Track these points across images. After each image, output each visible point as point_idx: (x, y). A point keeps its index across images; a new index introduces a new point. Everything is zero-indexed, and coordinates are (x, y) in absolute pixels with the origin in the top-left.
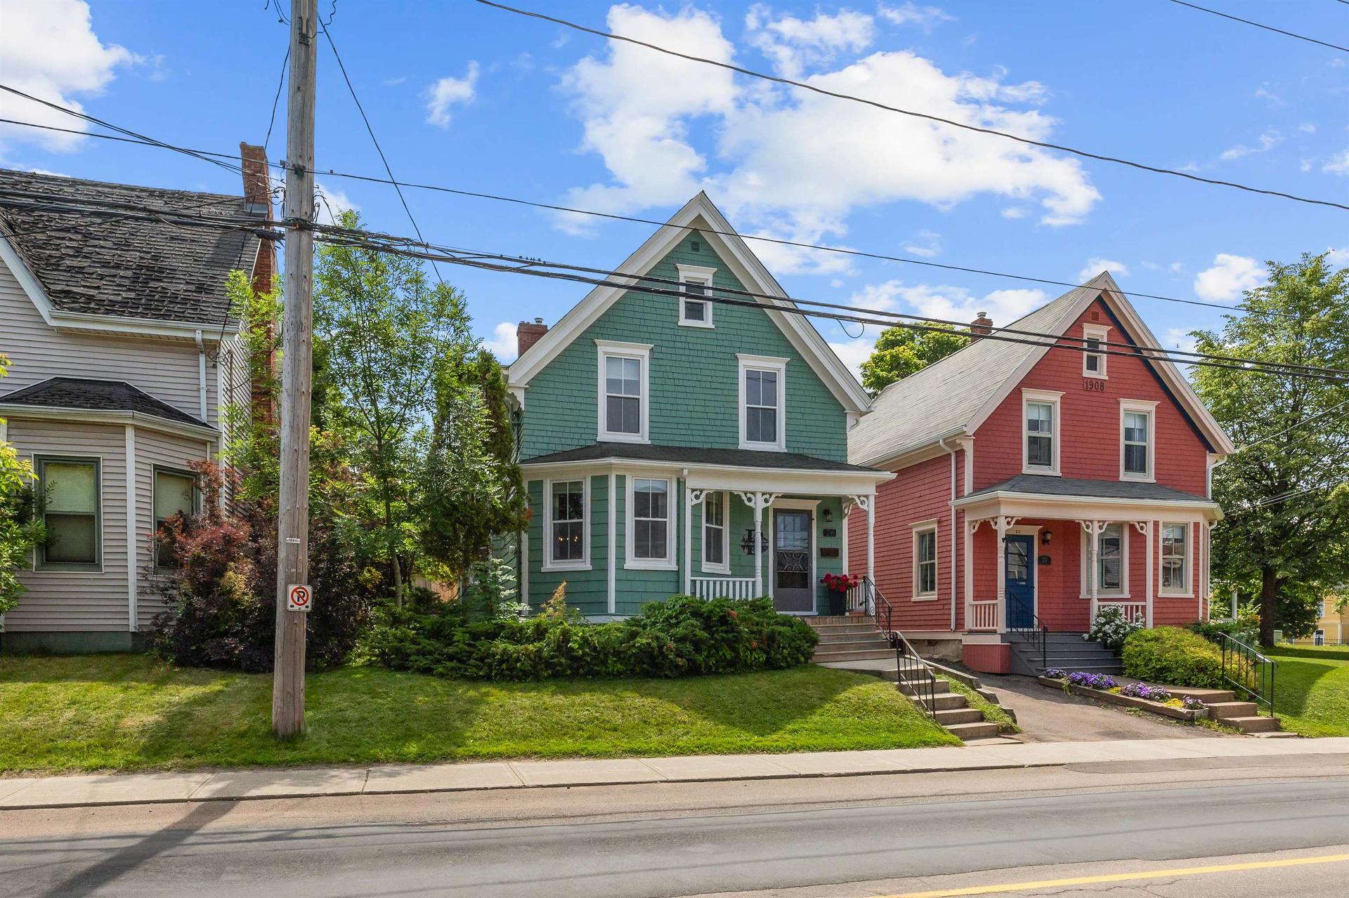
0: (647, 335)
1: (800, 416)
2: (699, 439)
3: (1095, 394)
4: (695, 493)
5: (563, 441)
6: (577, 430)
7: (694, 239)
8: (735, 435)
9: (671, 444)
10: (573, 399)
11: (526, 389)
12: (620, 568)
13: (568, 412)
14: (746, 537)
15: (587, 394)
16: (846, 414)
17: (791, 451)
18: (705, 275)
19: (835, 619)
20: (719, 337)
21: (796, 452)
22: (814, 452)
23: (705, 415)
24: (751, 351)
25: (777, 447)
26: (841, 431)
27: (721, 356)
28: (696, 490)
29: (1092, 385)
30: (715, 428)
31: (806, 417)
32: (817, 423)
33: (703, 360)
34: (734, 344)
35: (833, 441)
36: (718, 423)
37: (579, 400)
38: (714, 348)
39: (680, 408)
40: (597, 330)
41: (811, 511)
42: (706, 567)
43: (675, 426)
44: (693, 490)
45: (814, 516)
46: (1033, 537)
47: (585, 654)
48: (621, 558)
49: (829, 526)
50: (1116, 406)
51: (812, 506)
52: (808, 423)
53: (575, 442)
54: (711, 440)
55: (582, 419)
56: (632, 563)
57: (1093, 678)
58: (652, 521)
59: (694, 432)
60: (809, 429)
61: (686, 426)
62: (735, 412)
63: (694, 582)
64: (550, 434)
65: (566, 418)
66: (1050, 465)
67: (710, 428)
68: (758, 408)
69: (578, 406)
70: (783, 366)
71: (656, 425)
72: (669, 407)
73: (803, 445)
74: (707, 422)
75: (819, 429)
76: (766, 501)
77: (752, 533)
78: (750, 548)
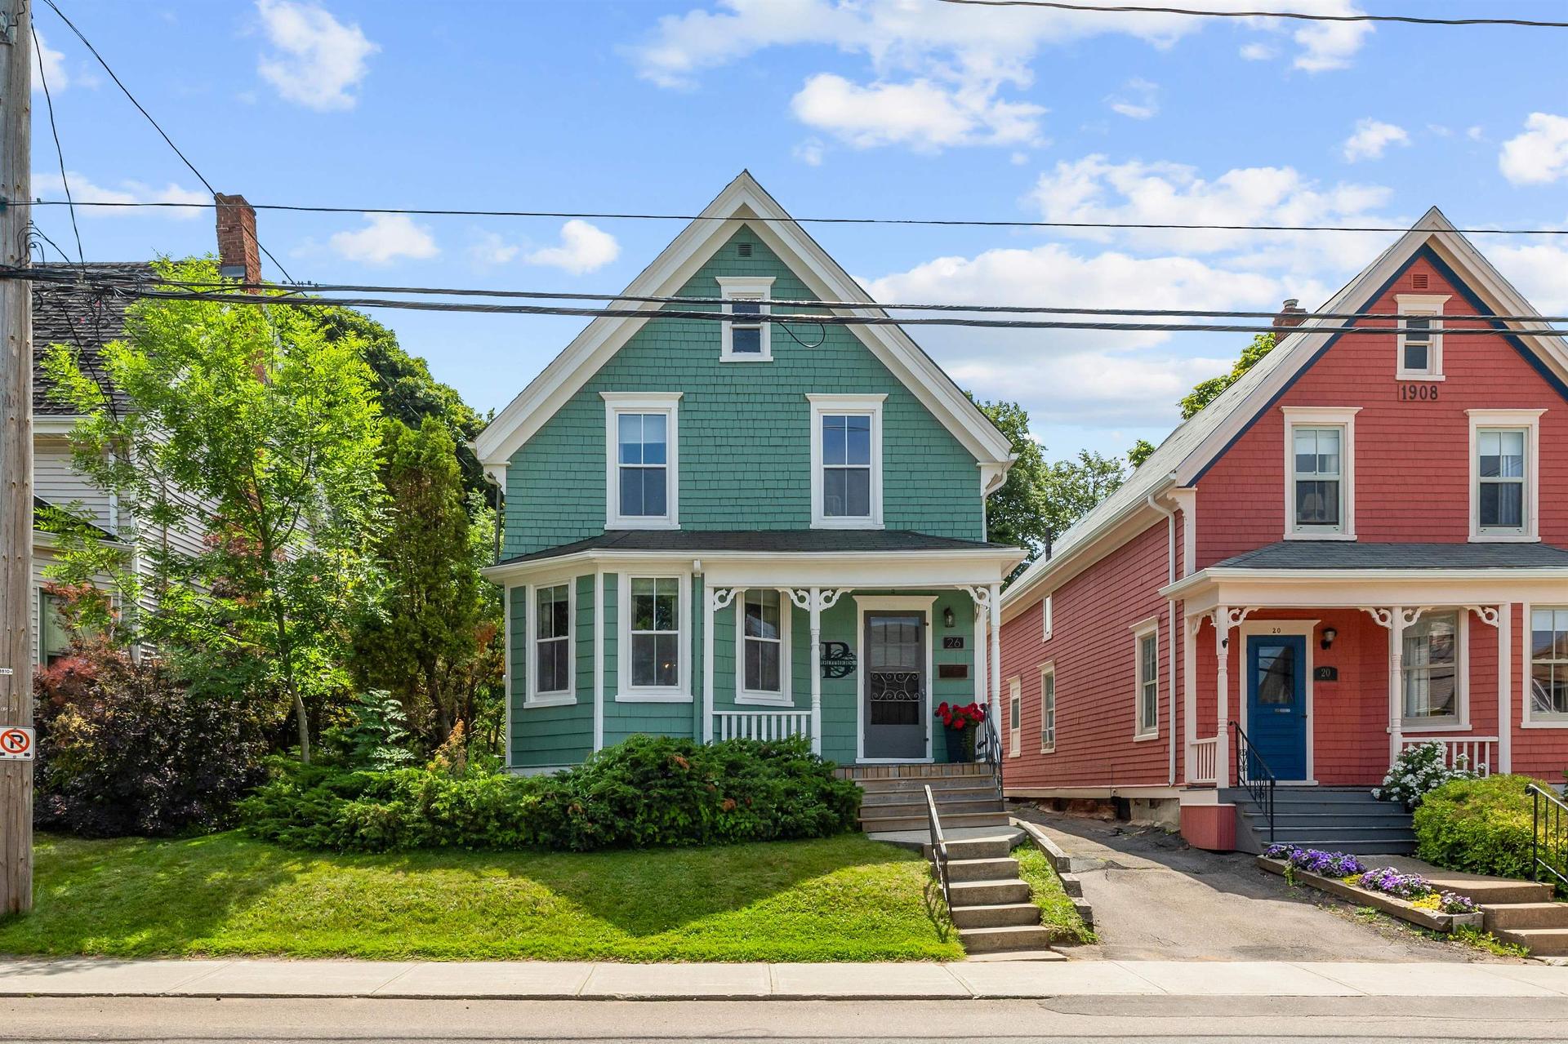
0: (676, 380)
1: (906, 476)
2: (752, 518)
3: (1422, 406)
4: (719, 593)
5: (559, 533)
6: (578, 517)
7: (745, 240)
8: (806, 509)
9: (710, 528)
10: (571, 475)
11: (508, 467)
12: (609, 701)
13: (565, 492)
14: (823, 653)
15: (591, 467)
16: (980, 467)
17: (892, 527)
18: (757, 288)
19: (958, 766)
20: (781, 372)
21: (900, 527)
22: (928, 526)
23: (760, 485)
24: (828, 389)
25: (871, 522)
26: (972, 493)
27: (784, 399)
28: (721, 589)
29: (1415, 393)
30: (775, 502)
31: (915, 476)
32: (933, 484)
33: (758, 407)
34: (804, 381)
35: (958, 509)
36: (779, 494)
37: (580, 476)
38: (773, 389)
39: (724, 476)
40: (605, 379)
41: (924, 612)
42: (743, 695)
43: (717, 502)
44: (716, 590)
45: (929, 619)
46: (1304, 637)
47: (455, 817)
48: (611, 687)
49: (951, 633)
50: (1462, 422)
51: (926, 604)
52: (918, 484)
53: (575, 533)
54: (770, 518)
55: (583, 501)
56: (628, 692)
57: (1326, 858)
58: (657, 635)
59: (745, 509)
60: (920, 493)
61: (733, 502)
62: (805, 476)
63: (717, 718)
64: (540, 524)
65: (563, 501)
66: (1337, 523)
67: (768, 501)
68: (844, 469)
69: (578, 484)
70: (879, 407)
71: (689, 502)
72: (708, 476)
73: (912, 517)
74: (763, 494)
75: (937, 493)
76: (827, 601)
77: (833, 646)
78: (828, 669)
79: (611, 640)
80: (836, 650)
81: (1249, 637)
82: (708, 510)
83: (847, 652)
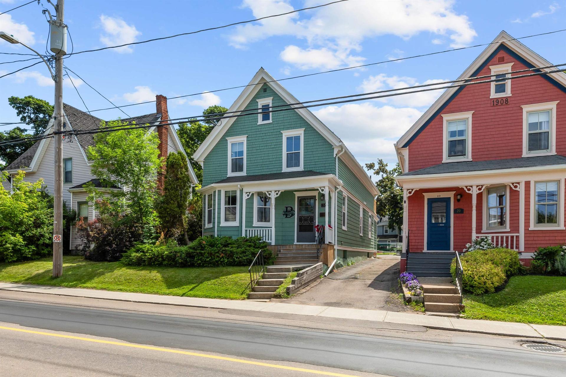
0: (246, 132)
1: (311, 153)
2: (266, 170)
3: (503, 107)
4: (247, 194)
5: (216, 179)
6: (220, 174)
7: (265, 87)
8: (281, 166)
9: (255, 174)
10: (219, 162)
11: (204, 161)
12: (218, 226)
13: (217, 167)
14: (285, 210)
15: (224, 159)
16: (334, 148)
17: (306, 170)
18: (268, 101)
20: (275, 125)
21: (309, 169)
22: (317, 168)
23: (268, 160)
24: (288, 129)
25: (300, 169)
26: (331, 157)
27: (275, 133)
29: (498, 102)
30: (272, 165)
31: (314, 153)
32: (319, 155)
33: (268, 137)
34: (281, 127)
35: (327, 162)
36: (274, 162)
37: (221, 162)
38: (272, 131)
39: (259, 159)
40: (228, 134)
41: (316, 196)
42: (255, 224)
43: (256, 166)
45: (317, 198)
46: (449, 198)
48: (219, 222)
49: (323, 202)
50: (520, 111)
51: (316, 194)
52: (314, 155)
53: (220, 178)
54: (271, 170)
55: (222, 169)
56: (223, 223)
58: (231, 207)
59: (264, 168)
60: (315, 158)
61: (261, 166)
62: (281, 156)
63: (246, 230)
64: (211, 177)
65: (217, 170)
66: (465, 155)
67: (270, 165)
68: (292, 153)
69: (221, 165)
70: (303, 132)
71: (249, 167)
72: (254, 159)
73: (312, 166)
74: (269, 163)
75: (320, 158)
76: (277, 194)
77: (288, 208)
78: (286, 215)
79: (219, 209)
81: (428, 199)
82: (254, 169)
83: (292, 209)
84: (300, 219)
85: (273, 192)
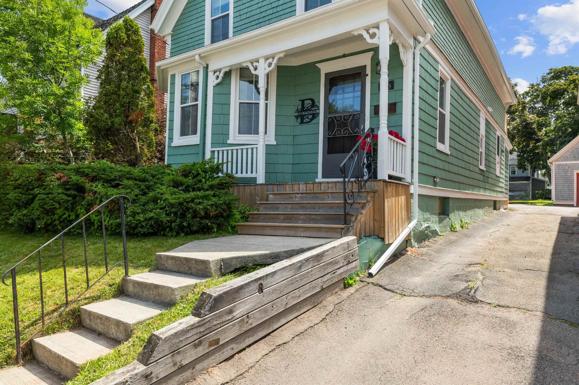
4: (216, 75)
10: (193, 31)
11: (172, 34)
12: (170, 146)
14: (300, 107)
15: (200, 24)
23: (270, 6)
28: (216, 71)
30: (277, 15)
36: (279, 9)
37: (196, 30)
39: (253, 8)
41: (366, 66)
43: (250, 24)
44: (214, 73)
45: (369, 71)
48: (171, 138)
51: (366, 60)
55: (196, 43)
56: (177, 141)
58: (191, 106)
61: (257, 22)
63: (213, 152)
65: (189, 45)
67: (274, 15)
71: (238, 29)
72: (246, 11)
74: (272, 12)
76: (269, 66)
77: (306, 102)
78: (302, 117)
79: (172, 111)
80: (308, 103)
83: (314, 104)
84: (330, 124)
85: (262, 61)
